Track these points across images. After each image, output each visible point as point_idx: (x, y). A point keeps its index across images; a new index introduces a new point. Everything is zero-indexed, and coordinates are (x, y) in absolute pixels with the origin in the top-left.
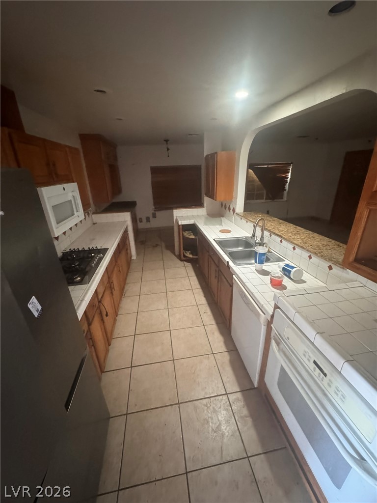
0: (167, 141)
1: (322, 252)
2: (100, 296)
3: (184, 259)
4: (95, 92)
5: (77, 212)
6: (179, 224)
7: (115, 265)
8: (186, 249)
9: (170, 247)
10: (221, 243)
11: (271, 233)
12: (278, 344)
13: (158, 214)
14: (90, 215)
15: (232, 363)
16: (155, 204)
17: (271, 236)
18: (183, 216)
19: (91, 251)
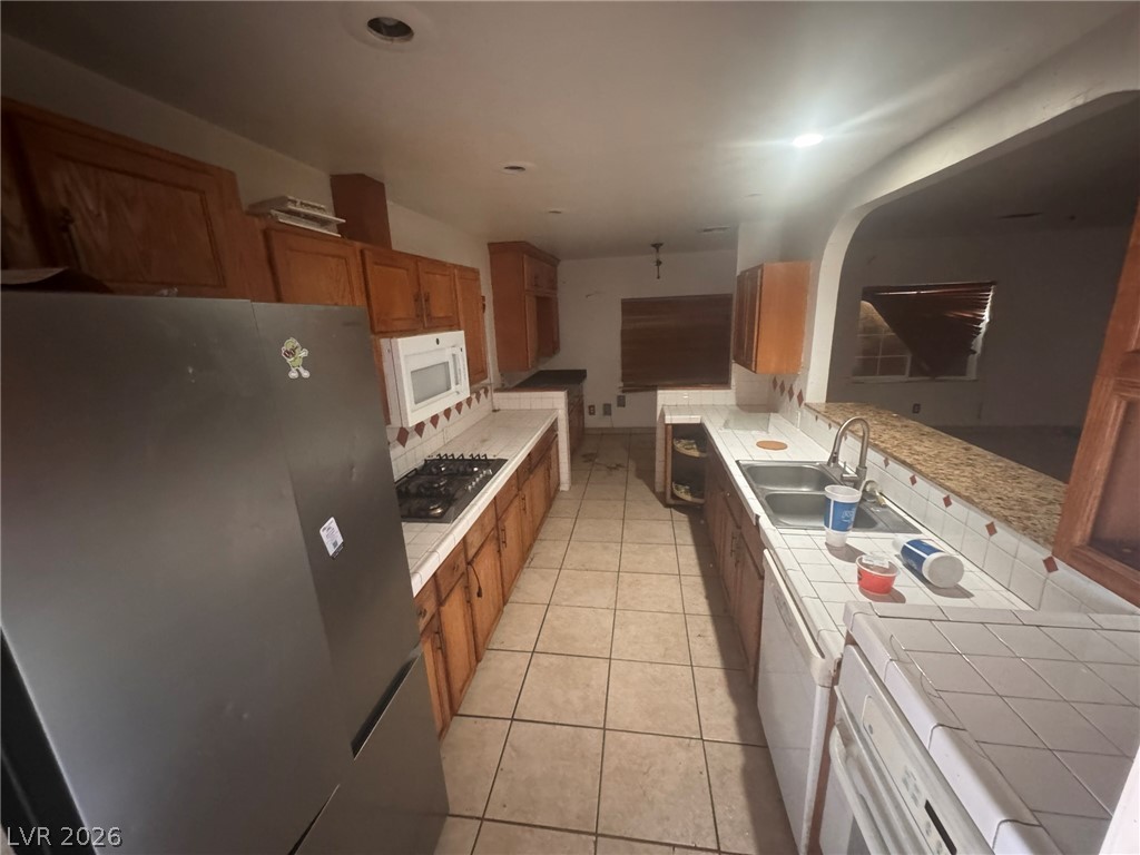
0: (657, 246)
1: (1029, 518)
2: (472, 552)
3: (672, 502)
4: (507, 171)
5: (457, 384)
6: (667, 422)
7: (516, 496)
8: (678, 479)
9: (646, 475)
10: (752, 472)
11: (889, 456)
12: (847, 740)
13: (629, 397)
14: (489, 394)
15: (748, 776)
16: (625, 378)
17: (887, 464)
18: (677, 405)
19: (474, 461)
